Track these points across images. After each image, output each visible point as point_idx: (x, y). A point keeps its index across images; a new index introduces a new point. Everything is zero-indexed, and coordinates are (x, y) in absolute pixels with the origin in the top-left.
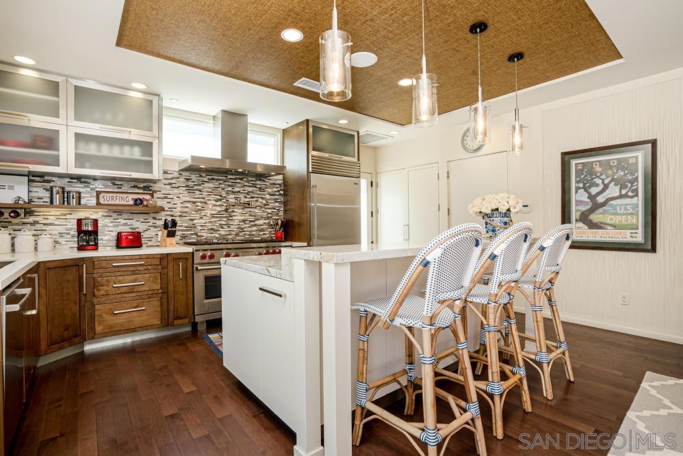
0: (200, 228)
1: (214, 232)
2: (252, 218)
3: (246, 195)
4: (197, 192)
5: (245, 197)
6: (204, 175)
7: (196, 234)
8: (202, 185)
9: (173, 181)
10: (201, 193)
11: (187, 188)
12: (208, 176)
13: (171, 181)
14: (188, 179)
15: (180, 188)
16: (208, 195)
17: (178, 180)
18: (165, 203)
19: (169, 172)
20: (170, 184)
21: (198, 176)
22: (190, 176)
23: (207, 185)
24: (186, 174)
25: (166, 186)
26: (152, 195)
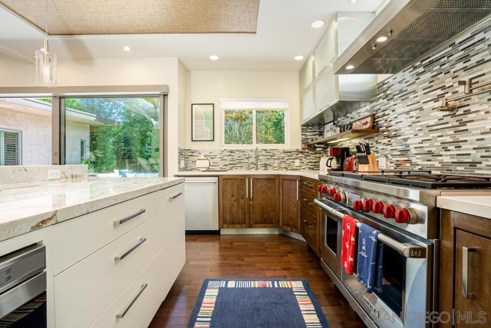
4: (411, 96)
8: (417, 81)
9: (389, 92)
10: (417, 96)
11: (400, 95)
12: (423, 63)
13: (387, 92)
14: (400, 82)
15: (395, 97)
16: (424, 94)
17: (393, 87)
18: (384, 121)
19: (386, 82)
20: (387, 96)
21: (412, 69)
22: (404, 75)
23: (423, 77)
24: (400, 76)
25: (385, 101)
26: (373, 116)
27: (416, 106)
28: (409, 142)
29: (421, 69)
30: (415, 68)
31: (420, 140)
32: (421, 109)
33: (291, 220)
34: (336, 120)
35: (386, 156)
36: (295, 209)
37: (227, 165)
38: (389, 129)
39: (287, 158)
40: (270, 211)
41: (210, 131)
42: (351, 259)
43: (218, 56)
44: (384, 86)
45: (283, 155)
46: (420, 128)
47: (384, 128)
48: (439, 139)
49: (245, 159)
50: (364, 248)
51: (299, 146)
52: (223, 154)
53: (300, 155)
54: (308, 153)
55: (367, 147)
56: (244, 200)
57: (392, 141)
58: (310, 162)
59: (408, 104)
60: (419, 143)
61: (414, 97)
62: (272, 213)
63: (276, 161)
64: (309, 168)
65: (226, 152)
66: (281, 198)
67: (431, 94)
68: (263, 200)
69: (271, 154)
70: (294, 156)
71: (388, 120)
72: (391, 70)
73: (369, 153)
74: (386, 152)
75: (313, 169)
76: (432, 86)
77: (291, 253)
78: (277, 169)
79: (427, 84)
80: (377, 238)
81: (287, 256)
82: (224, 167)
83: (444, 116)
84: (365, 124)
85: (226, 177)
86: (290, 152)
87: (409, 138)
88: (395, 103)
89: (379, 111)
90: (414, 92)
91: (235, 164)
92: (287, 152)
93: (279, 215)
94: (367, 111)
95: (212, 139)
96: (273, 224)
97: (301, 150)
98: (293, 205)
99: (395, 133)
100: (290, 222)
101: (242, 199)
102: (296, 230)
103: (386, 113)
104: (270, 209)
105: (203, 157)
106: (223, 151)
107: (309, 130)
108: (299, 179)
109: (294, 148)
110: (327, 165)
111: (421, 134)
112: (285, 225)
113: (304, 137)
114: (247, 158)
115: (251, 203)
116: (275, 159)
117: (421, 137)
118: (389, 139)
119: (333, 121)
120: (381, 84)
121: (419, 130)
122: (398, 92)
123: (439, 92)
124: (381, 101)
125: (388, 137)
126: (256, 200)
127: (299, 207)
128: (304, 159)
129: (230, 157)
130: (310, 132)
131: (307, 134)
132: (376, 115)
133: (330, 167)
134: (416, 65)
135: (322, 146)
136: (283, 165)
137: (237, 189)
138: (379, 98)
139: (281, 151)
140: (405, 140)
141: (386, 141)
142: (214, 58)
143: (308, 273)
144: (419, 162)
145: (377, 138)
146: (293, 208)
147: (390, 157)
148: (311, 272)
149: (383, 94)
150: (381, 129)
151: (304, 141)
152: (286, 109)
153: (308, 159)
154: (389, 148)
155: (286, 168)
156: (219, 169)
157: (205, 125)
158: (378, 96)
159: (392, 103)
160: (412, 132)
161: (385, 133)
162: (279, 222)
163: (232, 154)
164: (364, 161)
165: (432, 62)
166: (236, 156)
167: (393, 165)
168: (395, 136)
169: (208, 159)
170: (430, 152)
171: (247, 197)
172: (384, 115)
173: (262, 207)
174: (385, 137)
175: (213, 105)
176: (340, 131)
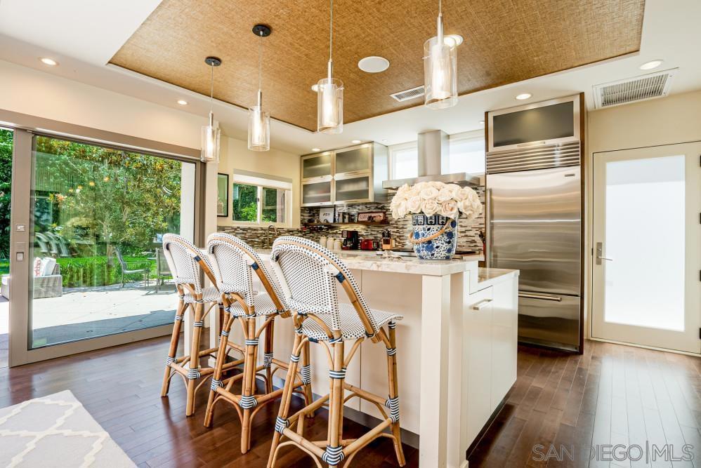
2: (463, 229)
26: (384, 213)
35: (395, 239)
38: (398, 223)
41: (223, 205)
47: (393, 222)
51: (298, 226)
54: (305, 232)
57: (400, 231)
73: (390, 238)
74: (396, 237)
84: (381, 217)
86: (292, 231)
95: (226, 215)
97: (299, 230)
107: (307, 212)
109: (295, 227)
113: (302, 217)
114: (258, 237)
119: (334, 207)
125: (397, 228)
131: (305, 215)
132: (387, 213)
133: (346, 245)
141: (395, 230)
145: (389, 227)
150: (390, 222)
151: (302, 223)
152: (289, 190)
154: (398, 234)
158: (388, 201)
168: (403, 228)
174: (394, 227)
175: (228, 175)
176: (349, 218)
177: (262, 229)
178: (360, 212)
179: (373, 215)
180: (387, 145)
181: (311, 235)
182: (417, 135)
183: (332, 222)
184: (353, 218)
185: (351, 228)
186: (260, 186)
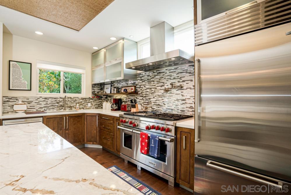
0: (153, 104)
1: (160, 107)
3: (179, 80)
4: (152, 83)
5: (179, 82)
6: (155, 71)
7: (151, 107)
8: (155, 78)
9: (143, 78)
10: (154, 83)
11: (148, 81)
12: (157, 72)
13: (142, 78)
14: (148, 76)
15: (145, 81)
16: (157, 83)
17: (145, 77)
18: (140, 90)
19: (141, 74)
20: (142, 80)
21: (152, 72)
22: (149, 74)
23: (157, 77)
24: (147, 73)
25: (141, 81)
26: (135, 87)
27: (154, 87)
28: (151, 100)
29: (156, 74)
30: (154, 72)
31: (155, 100)
32: (156, 88)
33: (92, 138)
34: (113, 84)
35: (141, 104)
36: (95, 132)
37: (42, 108)
38: (143, 93)
39: (83, 103)
40: (79, 135)
41: (27, 83)
42: (146, 148)
43: (43, 33)
44: (141, 75)
45: (81, 101)
46: (155, 95)
47: (140, 93)
48: (162, 100)
49: (57, 103)
50: (152, 143)
51: (90, 96)
52: (39, 100)
53: (91, 100)
54: (95, 99)
55: (135, 101)
56: (62, 131)
57: (144, 98)
58: (96, 104)
59: (151, 85)
60: (155, 101)
61: (153, 83)
62: (80, 136)
63: (78, 105)
64: (96, 108)
65: (41, 98)
66: (85, 126)
67: (159, 84)
68: (75, 129)
69: (74, 100)
70: (87, 101)
71: (142, 90)
72: (144, 70)
73: (136, 104)
74: (141, 103)
75: (97, 108)
76: (160, 81)
77: (98, 156)
78: (78, 109)
79: (158, 80)
80: (159, 138)
81: (97, 157)
82: (40, 109)
83: (164, 93)
84: (132, 89)
85: (49, 117)
86: (85, 99)
87: (151, 98)
88: (145, 83)
89: (138, 85)
90: (153, 81)
91: (48, 107)
92: (84, 99)
93: (84, 136)
94: (131, 83)
95: (30, 89)
96: (81, 142)
97: (91, 98)
98: (94, 130)
99: (145, 95)
100: (92, 139)
101: (61, 130)
102: (96, 143)
103: (142, 86)
104: (79, 134)
105: (20, 103)
106: (39, 98)
107: (96, 87)
108: (98, 115)
109: (88, 97)
110: (111, 107)
111: (155, 98)
112: (89, 141)
113: (93, 90)
114: (58, 103)
115: (67, 132)
116: (76, 103)
117: (156, 98)
118: (143, 98)
119: (111, 84)
120: (139, 74)
121: (155, 96)
122: (147, 80)
123: (162, 84)
124: (139, 81)
125: (142, 97)
126: (70, 130)
127: (98, 130)
128: (93, 103)
129: (44, 102)
130: (96, 88)
131: (95, 89)
132: (137, 86)
133: (113, 108)
134: (154, 71)
135: (105, 96)
136: (81, 106)
137: (58, 124)
138: (138, 80)
139: (80, 98)
140: (150, 99)
141: (141, 98)
142: (39, 33)
143: (113, 162)
144: (155, 108)
145: (136, 96)
146: (94, 131)
147: (143, 104)
148: (115, 161)
149: (140, 78)
150: (139, 93)
151: (93, 93)
152: (83, 74)
153: (95, 103)
154: (142, 101)
155: (83, 108)
156: (36, 111)
157: (22, 78)
158: (137, 79)
159: (144, 83)
160: (152, 96)
161: (141, 95)
162: (84, 141)
163: (46, 100)
164: (134, 106)
165: (160, 73)
166: (49, 101)
167: (144, 108)
168: (145, 97)
169: (25, 104)
170: (159, 105)
171: (65, 128)
172: (140, 87)
173: (74, 134)
174: (141, 96)
175: (31, 64)
176: (117, 90)
177: (61, 98)
178: (123, 86)
179: (127, 88)
180: (137, 41)
181: (100, 101)
182: (149, 28)
183: (109, 92)
184: (119, 90)
185: (118, 97)
186: (62, 71)
